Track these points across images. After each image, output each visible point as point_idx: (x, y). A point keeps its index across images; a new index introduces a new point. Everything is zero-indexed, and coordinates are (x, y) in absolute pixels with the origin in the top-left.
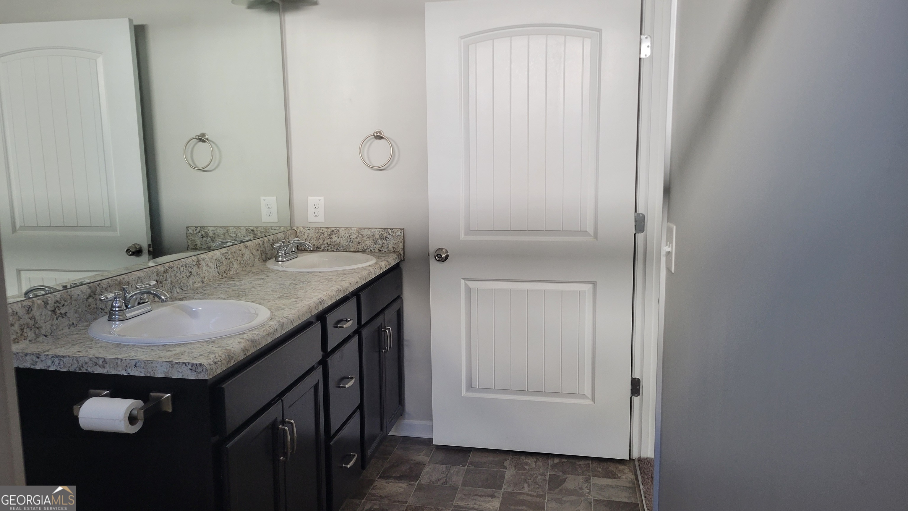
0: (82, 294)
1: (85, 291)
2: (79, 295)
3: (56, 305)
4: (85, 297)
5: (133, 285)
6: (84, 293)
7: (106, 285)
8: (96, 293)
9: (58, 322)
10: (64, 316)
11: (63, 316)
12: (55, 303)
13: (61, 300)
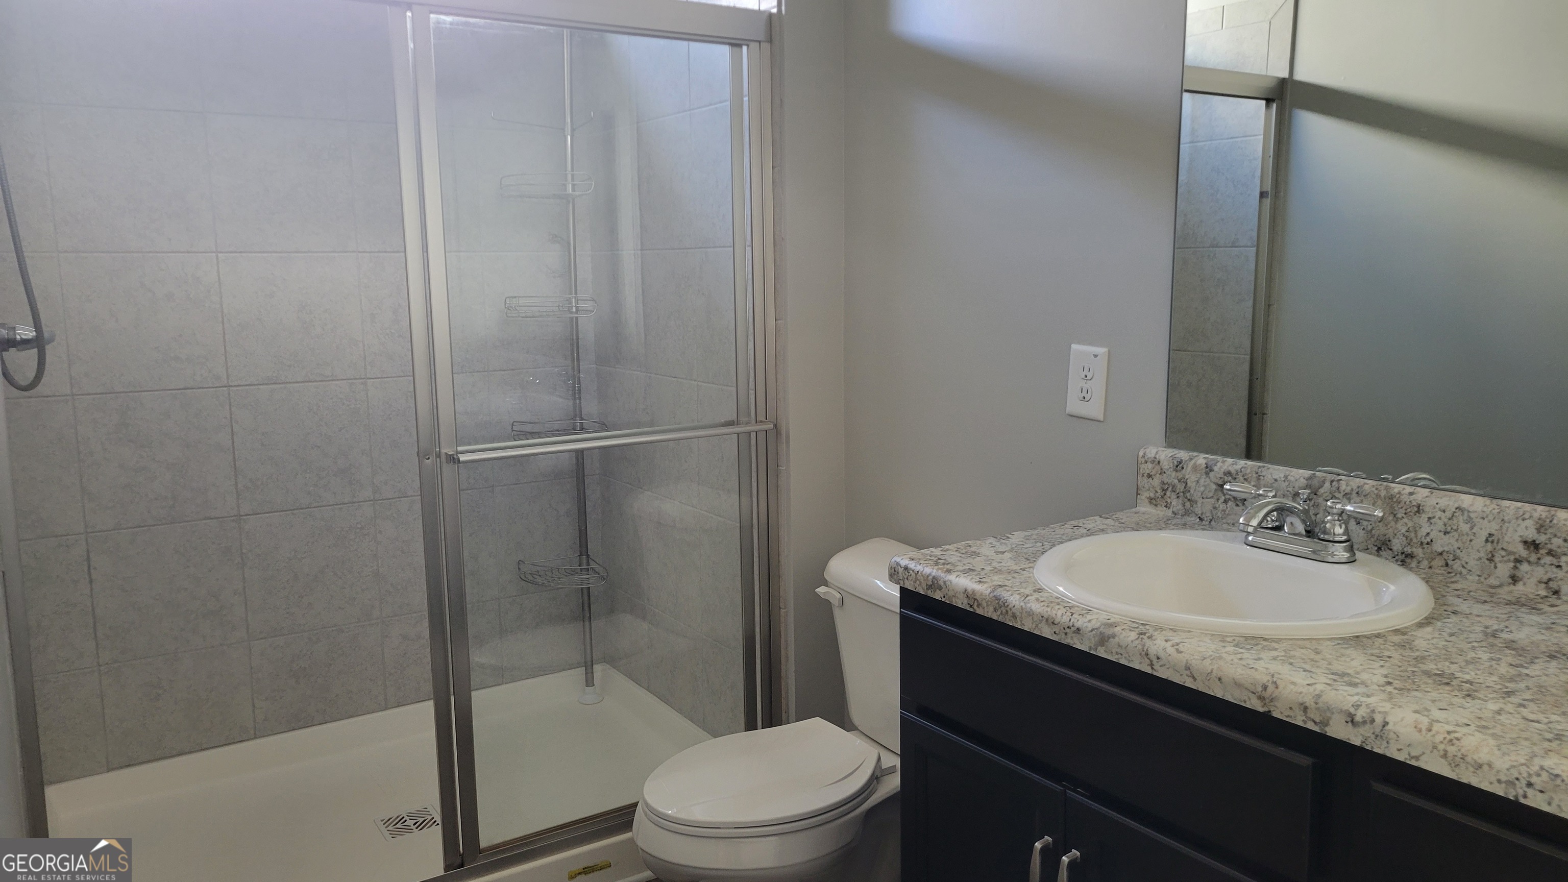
0: (1284, 481)
1: (1292, 479)
2: (1276, 480)
3: (1226, 477)
4: (1290, 489)
5: (1434, 517)
6: (1290, 481)
7: (1349, 488)
8: (1318, 494)
9: (1227, 508)
10: (1240, 504)
11: (1238, 503)
12: (1225, 474)
13: (1237, 474)
